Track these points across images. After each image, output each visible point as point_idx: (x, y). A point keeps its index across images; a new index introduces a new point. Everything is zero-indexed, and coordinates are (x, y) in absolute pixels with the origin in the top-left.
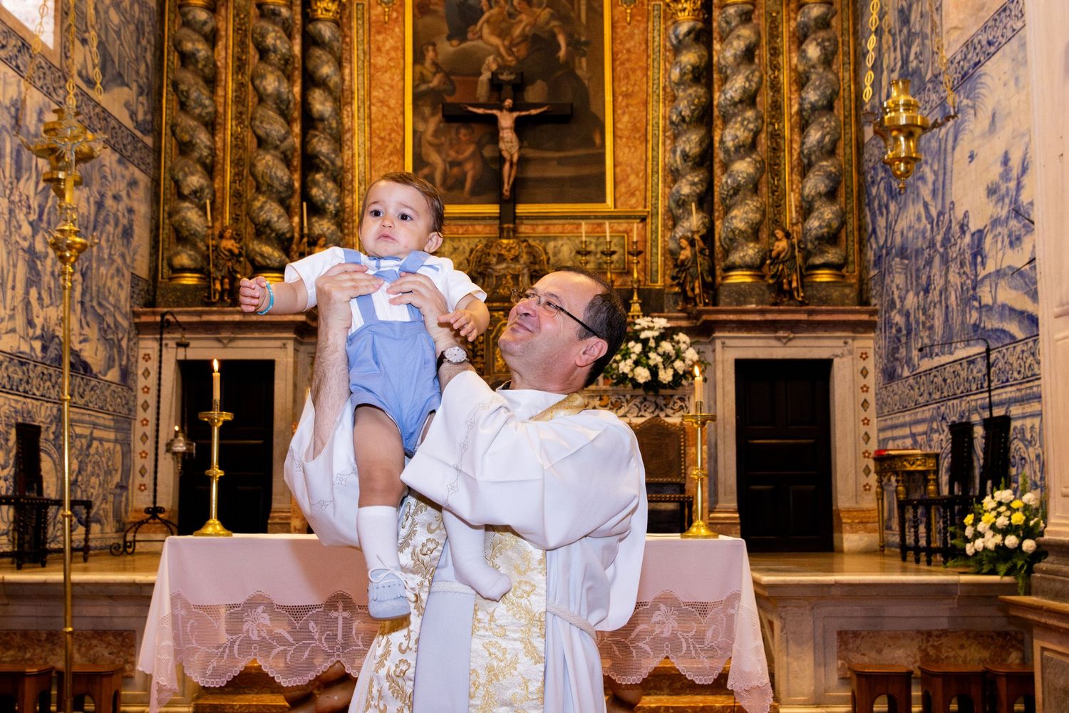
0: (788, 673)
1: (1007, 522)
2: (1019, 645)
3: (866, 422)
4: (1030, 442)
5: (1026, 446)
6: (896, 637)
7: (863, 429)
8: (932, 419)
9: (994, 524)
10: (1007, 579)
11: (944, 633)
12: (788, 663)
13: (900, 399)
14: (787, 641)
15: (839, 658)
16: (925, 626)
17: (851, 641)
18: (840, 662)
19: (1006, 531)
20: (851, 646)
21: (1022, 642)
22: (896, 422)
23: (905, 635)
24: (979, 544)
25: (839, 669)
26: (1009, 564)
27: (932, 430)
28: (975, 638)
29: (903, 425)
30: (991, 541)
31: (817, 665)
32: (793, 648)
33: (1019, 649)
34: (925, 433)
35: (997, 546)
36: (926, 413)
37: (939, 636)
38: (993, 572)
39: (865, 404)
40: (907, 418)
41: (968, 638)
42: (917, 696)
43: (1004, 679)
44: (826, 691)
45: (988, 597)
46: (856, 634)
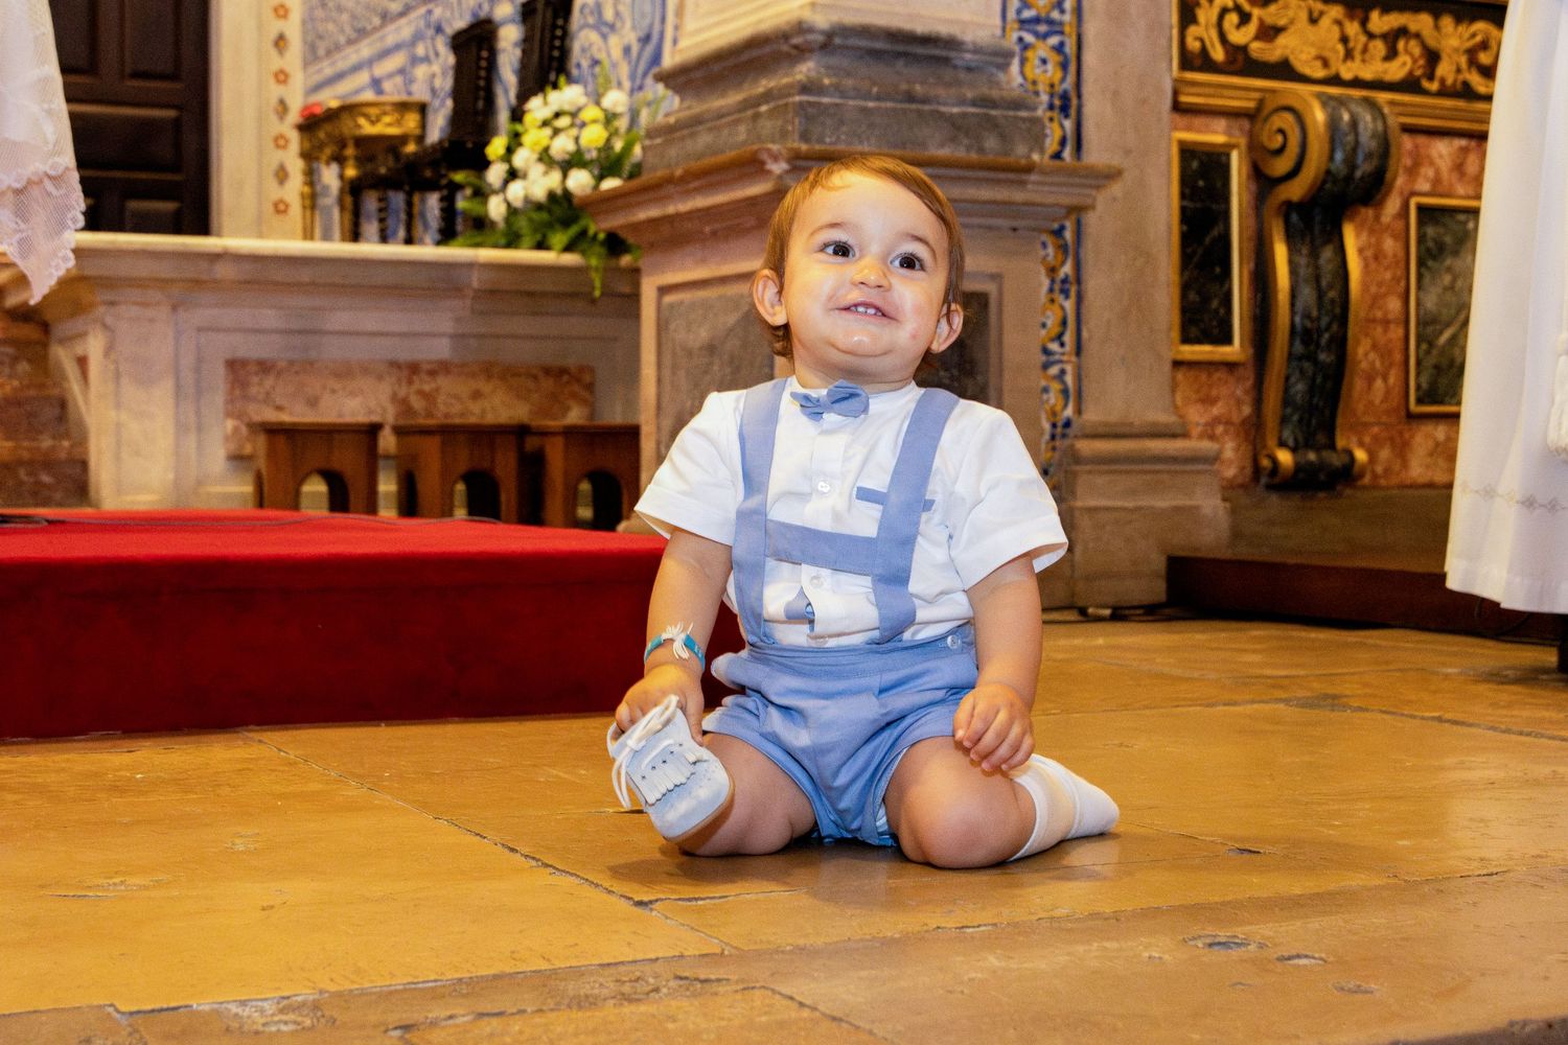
0: (119, 443)
1: (571, 147)
2: (585, 394)
3: (282, 77)
4: (612, 27)
5: (604, 37)
6: (344, 372)
7: (275, 91)
8: (417, 37)
9: (546, 149)
10: (571, 259)
11: (442, 368)
12: (119, 426)
13: (354, 17)
14: (117, 376)
15: (229, 414)
16: (405, 352)
17: (255, 379)
18: (230, 424)
19: (567, 165)
20: (254, 390)
21: (590, 387)
22: (342, 65)
23: (365, 370)
24: (516, 191)
25: (227, 439)
26: (574, 230)
27: (415, 60)
28: (503, 378)
29: (356, 68)
30: (539, 184)
31: (181, 428)
32: (130, 391)
33: (585, 402)
34: (401, 71)
35: (551, 195)
36: (403, 30)
37: (432, 373)
38: (541, 245)
39: (280, 42)
40: (365, 50)
41: (489, 377)
42: (387, 494)
43: (559, 441)
44: (199, 483)
45: (531, 294)
46: (265, 367)
